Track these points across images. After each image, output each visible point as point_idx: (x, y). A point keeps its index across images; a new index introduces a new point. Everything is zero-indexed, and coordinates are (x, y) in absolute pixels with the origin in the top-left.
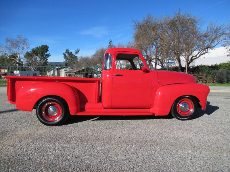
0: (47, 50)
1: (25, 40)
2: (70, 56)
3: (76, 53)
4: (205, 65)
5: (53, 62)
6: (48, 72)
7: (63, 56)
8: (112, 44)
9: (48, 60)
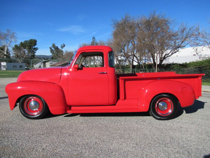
0: (35, 44)
1: (14, 33)
2: (56, 50)
3: (62, 47)
4: (177, 63)
5: (41, 55)
6: (35, 64)
7: (50, 50)
8: (95, 41)
9: (35, 53)
